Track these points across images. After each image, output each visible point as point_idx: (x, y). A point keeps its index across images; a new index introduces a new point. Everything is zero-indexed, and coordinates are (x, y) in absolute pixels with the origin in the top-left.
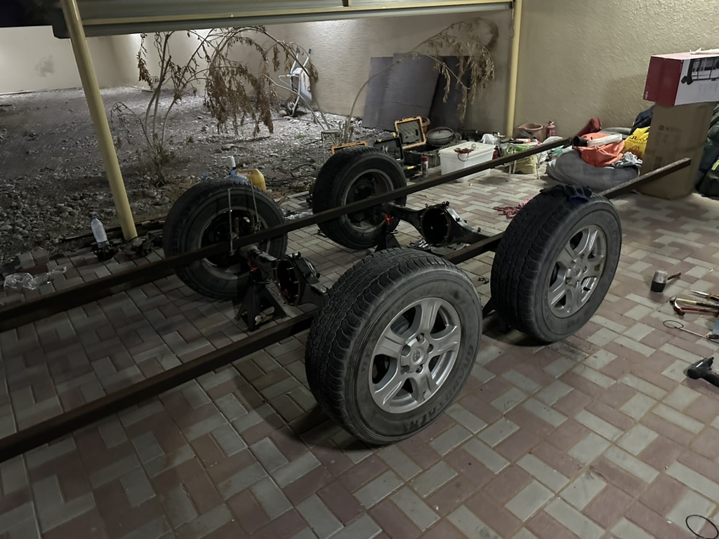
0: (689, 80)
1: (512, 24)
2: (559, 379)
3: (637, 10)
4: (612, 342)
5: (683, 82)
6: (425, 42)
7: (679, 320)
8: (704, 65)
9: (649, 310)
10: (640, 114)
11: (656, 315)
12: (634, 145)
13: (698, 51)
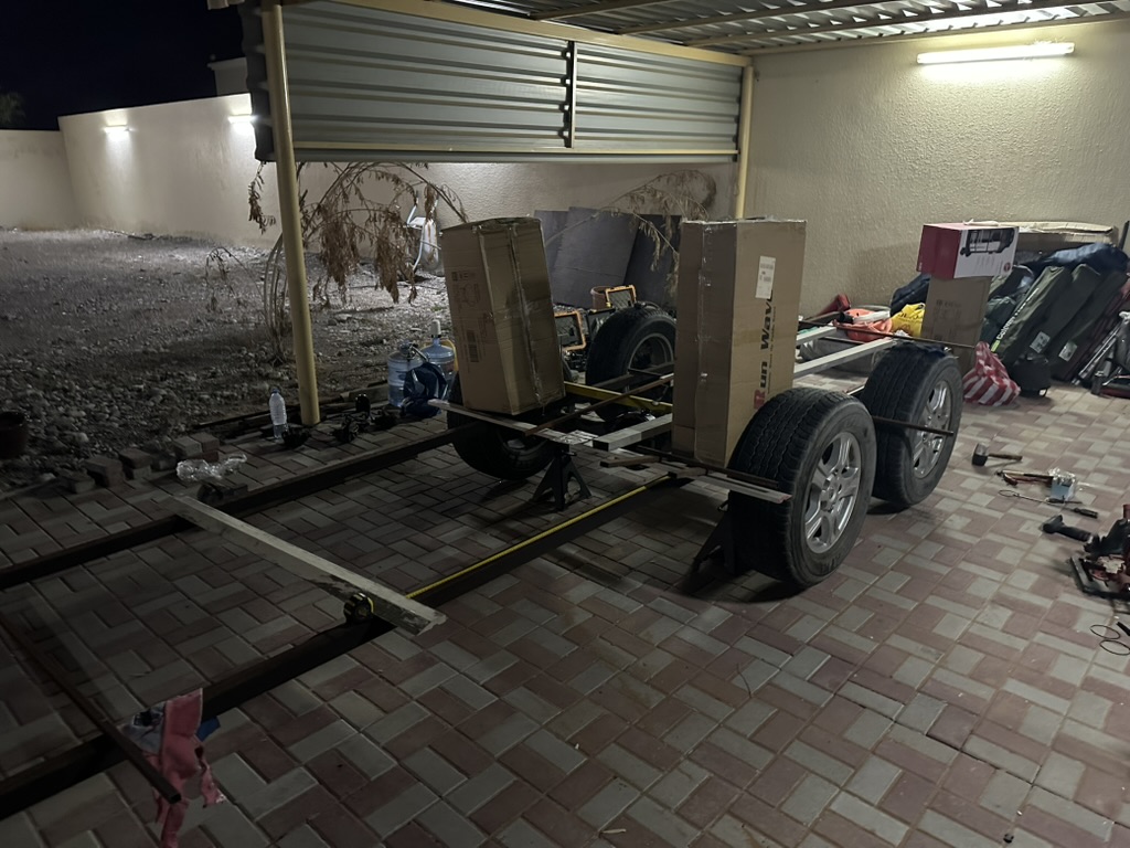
0: (967, 252)
1: (735, 180)
2: (926, 538)
3: (887, 173)
4: (959, 509)
5: (962, 253)
6: (626, 195)
7: (1013, 490)
8: (982, 236)
9: (981, 483)
10: (899, 290)
11: (989, 485)
12: (903, 323)
13: (971, 222)
